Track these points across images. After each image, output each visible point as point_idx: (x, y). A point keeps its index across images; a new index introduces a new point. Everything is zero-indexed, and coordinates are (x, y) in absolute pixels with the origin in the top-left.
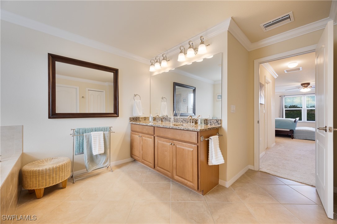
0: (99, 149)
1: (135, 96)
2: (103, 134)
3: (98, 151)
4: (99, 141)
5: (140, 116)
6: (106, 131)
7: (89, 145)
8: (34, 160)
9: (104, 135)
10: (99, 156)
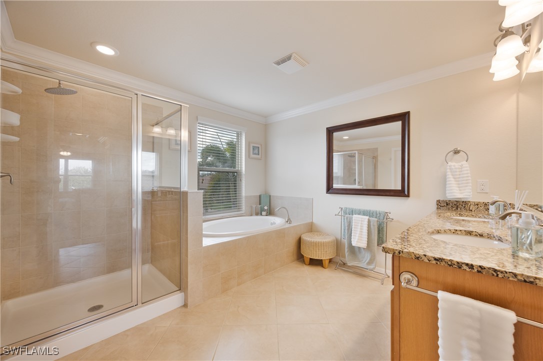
0: (358, 239)
1: (456, 152)
2: (367, 220)
3: (357, 242)
4: (361, 229)
5: (460, 198)
6: (372, 217)
7: (350, 230)
8: (318, 232)
9: (369, 222)
10: (363, 250)
